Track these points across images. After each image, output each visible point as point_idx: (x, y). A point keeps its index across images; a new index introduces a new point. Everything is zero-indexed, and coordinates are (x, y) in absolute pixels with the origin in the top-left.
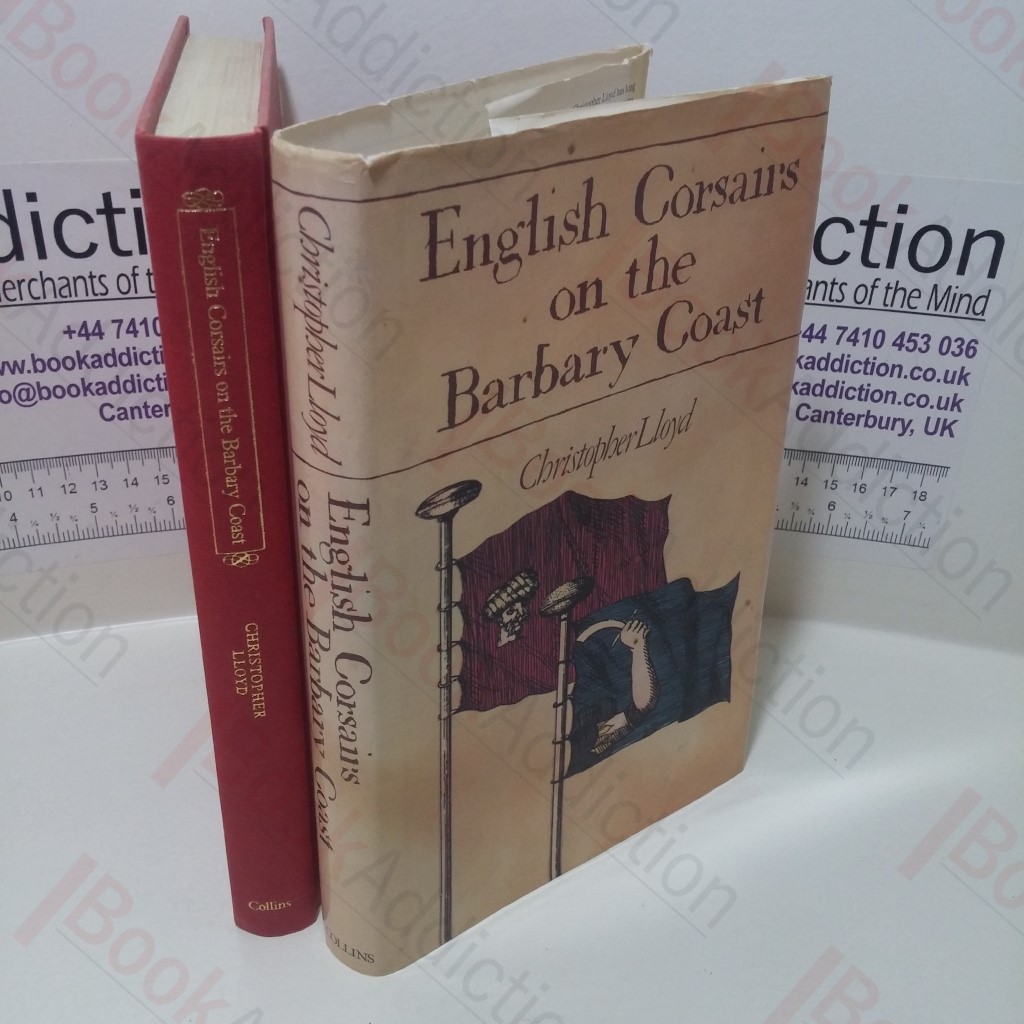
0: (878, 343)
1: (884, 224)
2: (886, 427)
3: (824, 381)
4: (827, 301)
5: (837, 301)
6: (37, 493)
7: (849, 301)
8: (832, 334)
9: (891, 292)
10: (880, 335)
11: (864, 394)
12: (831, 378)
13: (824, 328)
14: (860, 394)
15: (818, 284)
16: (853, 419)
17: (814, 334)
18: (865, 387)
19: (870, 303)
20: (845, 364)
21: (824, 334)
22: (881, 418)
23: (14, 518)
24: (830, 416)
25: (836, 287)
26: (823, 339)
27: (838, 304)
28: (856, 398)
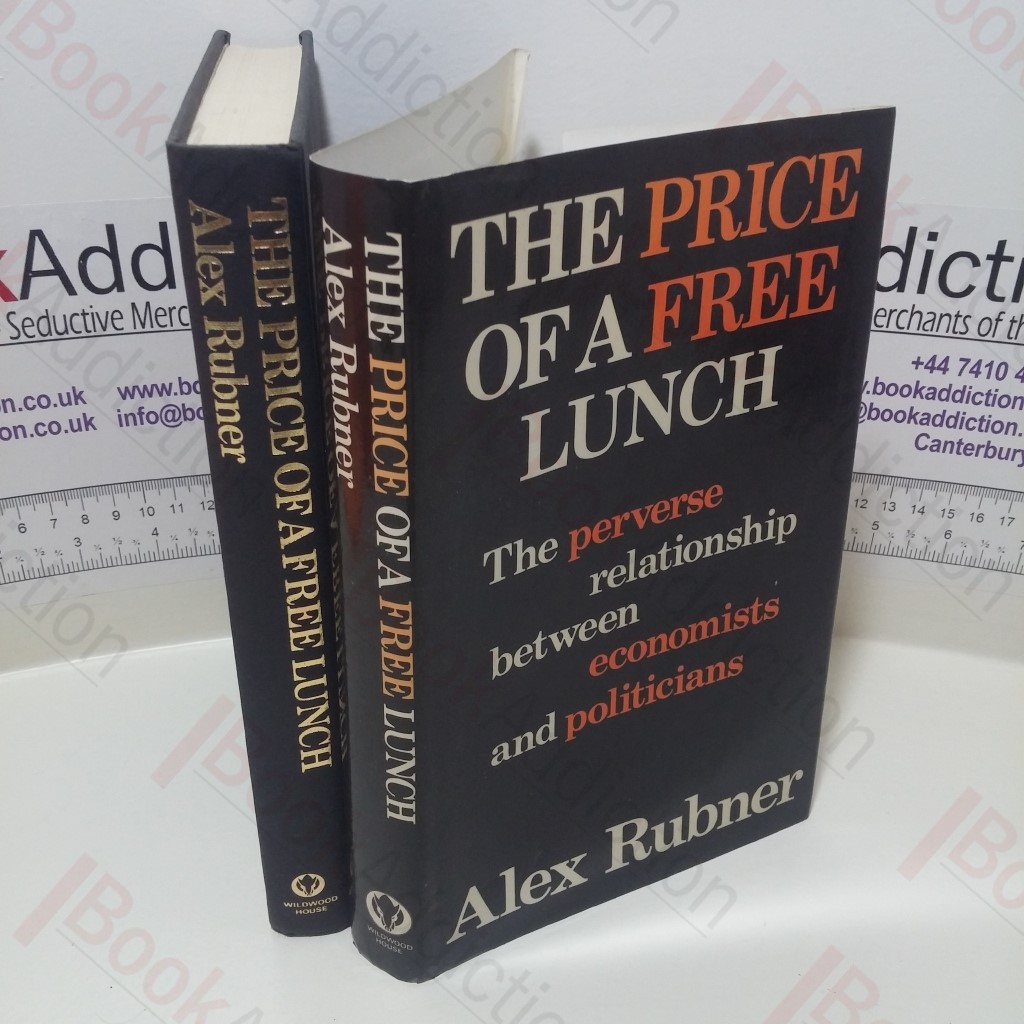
0: (1001, 376)
1: (1010, 259)
2: (1006, 458)
3: (945, 411)
4: (950, 334)
5: (961, 333)
6: (177, 509)
7: (973, 333)
8: (955, 365)
9: (1016, 326)
10: (1003, 367)
11: (985, 424)
12: (952, 408)
13: (947, 360)
14: (980, 425)
15: (942, 316)
16: (973, 449)
17: (936, 365)
18: (986, 418)
19: (993, 336)
20: (965, 395)
21: (946, 365)
22: (1001, 449)
23: (155, 533)
24: (949, 446)
25: (960, 320)
26: (945, 370)
27: (962, 336)
28: (977, 429)
